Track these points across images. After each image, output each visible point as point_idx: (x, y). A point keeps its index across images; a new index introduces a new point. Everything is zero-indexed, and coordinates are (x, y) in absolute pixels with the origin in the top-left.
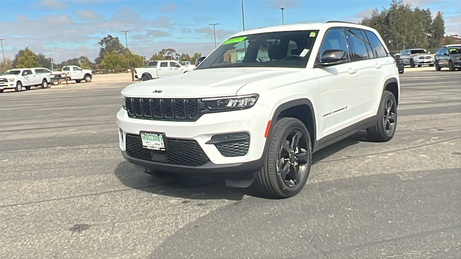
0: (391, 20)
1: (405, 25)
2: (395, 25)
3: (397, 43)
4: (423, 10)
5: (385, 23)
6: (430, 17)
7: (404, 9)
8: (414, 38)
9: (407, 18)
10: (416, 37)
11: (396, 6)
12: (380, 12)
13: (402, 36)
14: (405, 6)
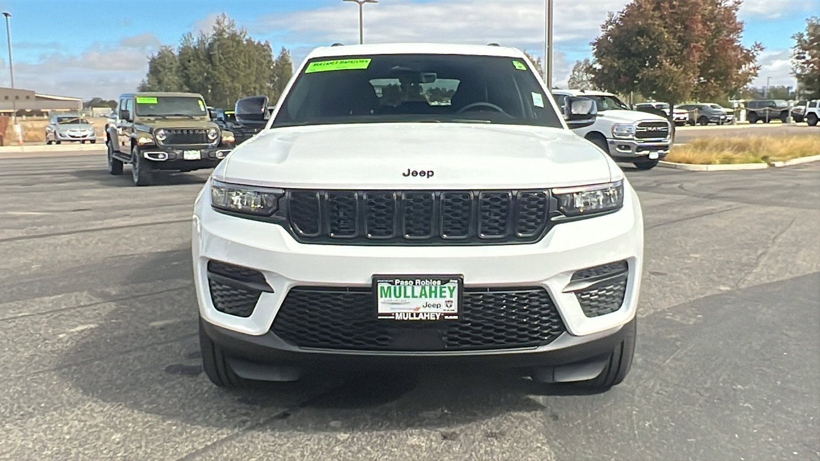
0: (217, 56)
1: (240, 66)
2: (223, 65)
3: (227, 95)
4: (259, 43)
5: (206, 59)
6: (270, 56)
7: (237, 39)
8: (255, 88)
9: (243, 54)
10: (257, 86)
11: (224, 31)
12: (195, 40)
13: (237, 85)
14: (238, 33)
